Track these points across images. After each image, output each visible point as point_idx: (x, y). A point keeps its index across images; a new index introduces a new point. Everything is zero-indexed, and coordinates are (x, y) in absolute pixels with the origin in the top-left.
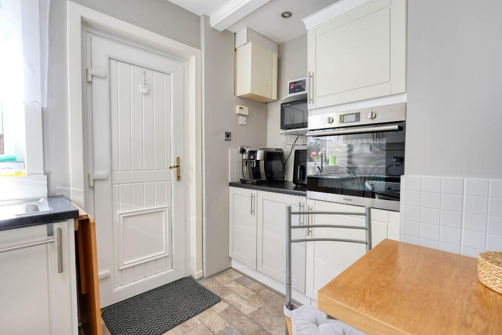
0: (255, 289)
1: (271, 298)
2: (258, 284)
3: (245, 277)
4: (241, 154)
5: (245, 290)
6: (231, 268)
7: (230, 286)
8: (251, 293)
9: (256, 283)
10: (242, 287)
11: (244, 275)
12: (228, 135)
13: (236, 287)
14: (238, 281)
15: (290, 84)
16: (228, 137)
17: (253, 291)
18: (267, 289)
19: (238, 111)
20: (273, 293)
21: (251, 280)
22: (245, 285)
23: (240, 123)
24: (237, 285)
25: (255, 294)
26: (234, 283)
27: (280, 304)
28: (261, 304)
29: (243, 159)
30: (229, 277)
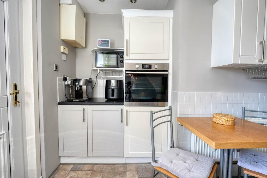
0: (89, 169)
1: (103, 168)
2: (89, 165)
3: (76, 165)
4: (64, 81)
5: (85, 173)
6: (61, 164)
7: (72, 176)
8: (89, 172)
9: (87, 165)
10: (80, 172)
11: (74, 164)
12: (57, 67)
13: (76, 174)
14: (73, 170)
15: (99, 40)
16: (57, 69)
17: (89, 170)
18: (96, 166)
19: (62, 50)
20: (101, 165)
21: (82, 165)
22: (81, 170)
23: (63, 59)
24: (75, 172)
25: (92, 171)
26: (72, 172)
27: (110, 169)
28: (100, 175)
29: (65, 85)
30: (65, 171)
